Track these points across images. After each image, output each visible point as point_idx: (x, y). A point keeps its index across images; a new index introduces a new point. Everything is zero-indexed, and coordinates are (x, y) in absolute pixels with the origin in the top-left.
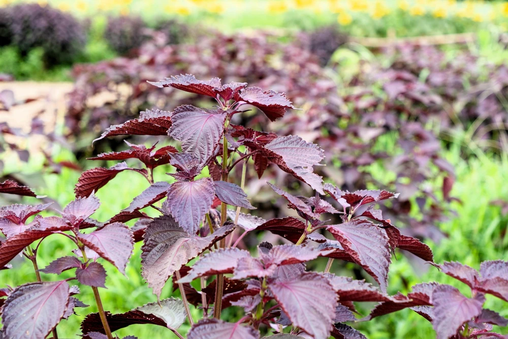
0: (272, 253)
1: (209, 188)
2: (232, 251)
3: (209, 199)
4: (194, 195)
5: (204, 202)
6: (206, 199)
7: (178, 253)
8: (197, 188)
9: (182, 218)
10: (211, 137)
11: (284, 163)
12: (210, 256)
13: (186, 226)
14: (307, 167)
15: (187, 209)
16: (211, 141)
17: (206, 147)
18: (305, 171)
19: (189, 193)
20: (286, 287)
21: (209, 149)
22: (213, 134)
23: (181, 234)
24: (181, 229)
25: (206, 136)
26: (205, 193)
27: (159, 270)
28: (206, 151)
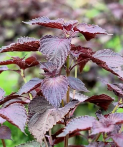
0: (109, 118)
1: (65, 81)
2: (86, 118)
3: (65, 87)
4: (56, 85)
5: (63, 90)
6: (63, 88)
7: (49, 118)
8: (58, 81)
9: (51, 98)
10: (63, 52)
11: (107, 66)
12: (74, 121)
13: (53, 103)
14: (117, 67)
15: (53, 94)
16: (63, 54)
17: (60, 58)
18: (117, 69)
19: (53, 84)
20: (120, 137)
21: (62, 59)
22: (64, 50)
23: (48, 107)
24: (50, 105)
25: (60, 52)
26: (63, 84)
27: (38, 128)
28: (60, 60)
